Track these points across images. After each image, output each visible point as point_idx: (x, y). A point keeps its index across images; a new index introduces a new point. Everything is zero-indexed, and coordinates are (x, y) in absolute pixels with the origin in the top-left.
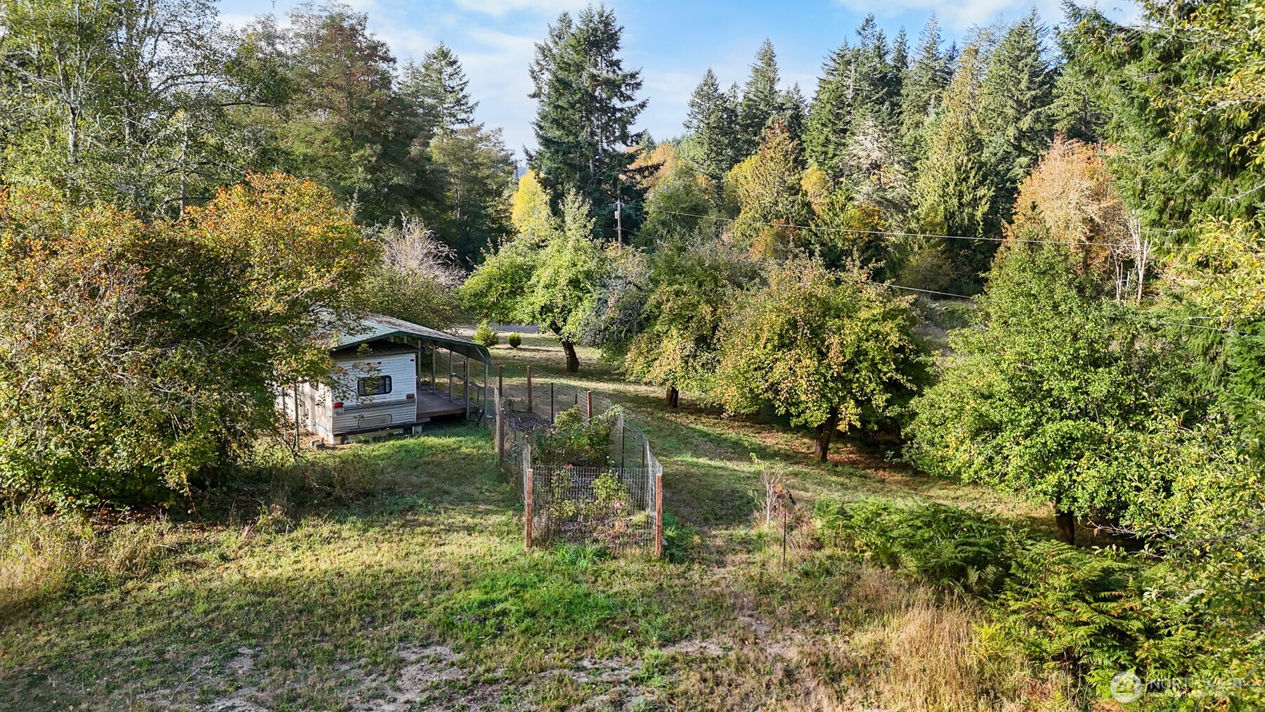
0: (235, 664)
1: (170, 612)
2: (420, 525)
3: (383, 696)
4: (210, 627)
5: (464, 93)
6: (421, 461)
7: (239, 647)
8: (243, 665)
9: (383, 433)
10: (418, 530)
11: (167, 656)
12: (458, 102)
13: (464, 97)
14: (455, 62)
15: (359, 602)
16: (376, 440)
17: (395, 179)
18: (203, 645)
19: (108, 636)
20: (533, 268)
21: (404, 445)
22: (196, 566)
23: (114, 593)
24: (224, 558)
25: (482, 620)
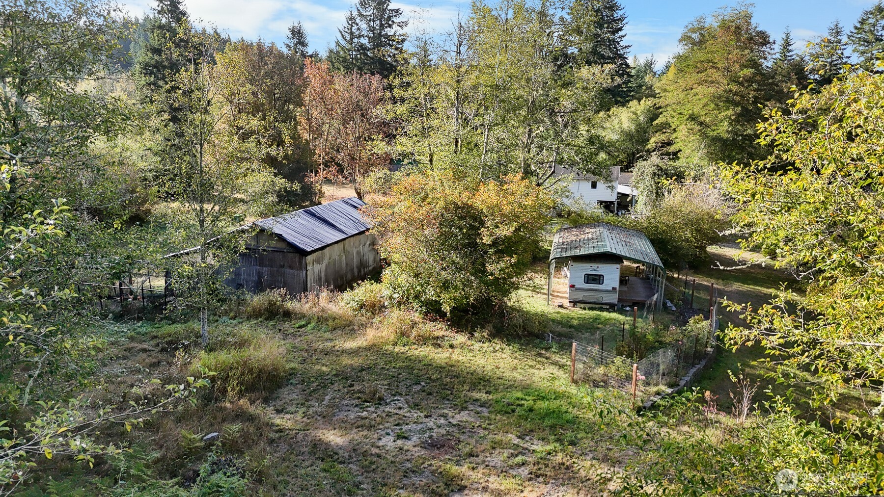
0: (415, 387)
1: (415, 361)
2: (542, 357)
4: (421, 371)
6: (596, 326)
7: (422, 381)
9: (597, 306)
10: (539, 359)
15: (477, 381)
16: (590, 309)
18: (412, 377)
19: (391, 363)
21: (600, 315)
22: (439, 346)
23: (407, 348)
24: (452, 346)
25: (509, 404)
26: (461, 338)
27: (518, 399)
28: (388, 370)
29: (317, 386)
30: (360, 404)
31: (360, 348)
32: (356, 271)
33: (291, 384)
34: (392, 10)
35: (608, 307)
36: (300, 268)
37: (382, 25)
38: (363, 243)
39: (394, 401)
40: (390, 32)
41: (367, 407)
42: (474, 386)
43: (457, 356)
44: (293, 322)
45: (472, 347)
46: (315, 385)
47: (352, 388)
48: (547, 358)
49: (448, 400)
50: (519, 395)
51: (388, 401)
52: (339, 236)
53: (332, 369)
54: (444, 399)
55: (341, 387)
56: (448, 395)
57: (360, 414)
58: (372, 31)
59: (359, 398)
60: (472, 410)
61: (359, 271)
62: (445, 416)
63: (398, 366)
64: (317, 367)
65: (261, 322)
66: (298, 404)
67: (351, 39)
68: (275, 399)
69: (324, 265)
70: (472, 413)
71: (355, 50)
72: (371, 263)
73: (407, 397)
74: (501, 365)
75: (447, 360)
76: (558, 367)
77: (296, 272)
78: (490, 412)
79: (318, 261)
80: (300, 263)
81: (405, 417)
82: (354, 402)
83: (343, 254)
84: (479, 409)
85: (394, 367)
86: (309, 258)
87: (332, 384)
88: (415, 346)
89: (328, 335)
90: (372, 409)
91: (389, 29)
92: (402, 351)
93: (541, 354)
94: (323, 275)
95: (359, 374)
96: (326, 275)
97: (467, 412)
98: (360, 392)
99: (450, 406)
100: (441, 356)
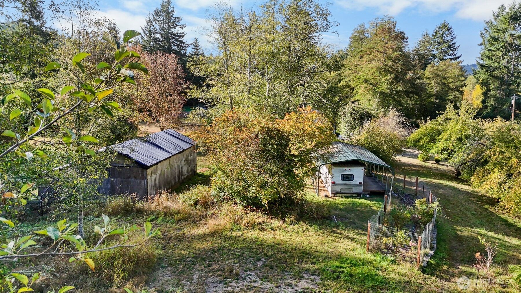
0: (258, 263)
1: (251, 242)
2: (336, 233)
3: (291, 286)
4: (258, 250)
5: (453, 42)
6: (356, 208)
7: (262, 258)
8: (260, 264)
9: (349, 195)
10: (335, 235)
11: (244, 255)
12: (449, 46)
13: (453, 44)
14: (450, 29)
15: (301, 254)
16: (346, 197)
17: (399, 88)
18: (253, 255)
19: (234, 245)
20: (442, 131)
21: (354, 201)
22: (264, 230)
23: (241, 233)
24: (272, 229)
25: (334, 272)
26: (276, 223)
27: (337, 267)
28: (233, 250)
29: (183, 267)
30: (223, 281)
31: (205, 234)
32: (177, 178)
33: (162, 267)
34: (175, 18)
35: (356, 195)
36: (143, 179)
37: (169, 26)
38: (181, 159)
39: (248, 275)
40: (174, 31)
41: (229, 282)
42: (301, 260)
43: (279, 236)
44: (145, 217)
45: (287, 229)
46: (181, 266)
47: (211, 268)
48: (340, 234)
49: (286, 271)
50: (337, 263)
51: (243, 276)
52: (167, 155)
53: (190, 252)
54: (283, 271)
55: (202, 266)
56: (285, 268)
57: (226, 289)
58: (163, 30)
59: (220, 275)
60: (308, 279)
61: (179, 179)
62: (290, 285)
63: (239, 247)
64: (177, 251)
65: (120, 218)
66: (173, 284)
67: (150, 35)
68: (154, 281)
69: (158, 175)
70: (309, 281)
71: (153, 42)
72: (186, 173)
73: (256, 271)
74: (312, 241)
75: (273, 241)
76: (350, 240)
77: (139, 181)
78: (321, 279)
79: (154, 173)
80: (143, 174)
81: (262, 289)
82: (217, 279)
83: (169, 167)
84: (312, 277)
85: (237, 248)
86: (149, 171)
87: (195, 265)
88: (246, 231)
89: (175, 226)
90: (233, 284)
91: (174, 29)
92: (238, 235)
93: (334, 231)
94: (157, 182)
95: (212, 255)
96: (159, 182)
97: (304, 280)
98: (218, 270)
99: (290, 276)
100: (268, 237)
